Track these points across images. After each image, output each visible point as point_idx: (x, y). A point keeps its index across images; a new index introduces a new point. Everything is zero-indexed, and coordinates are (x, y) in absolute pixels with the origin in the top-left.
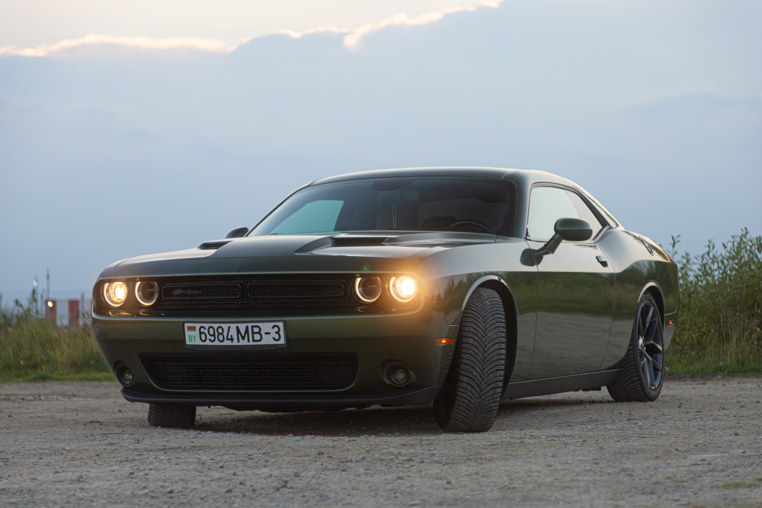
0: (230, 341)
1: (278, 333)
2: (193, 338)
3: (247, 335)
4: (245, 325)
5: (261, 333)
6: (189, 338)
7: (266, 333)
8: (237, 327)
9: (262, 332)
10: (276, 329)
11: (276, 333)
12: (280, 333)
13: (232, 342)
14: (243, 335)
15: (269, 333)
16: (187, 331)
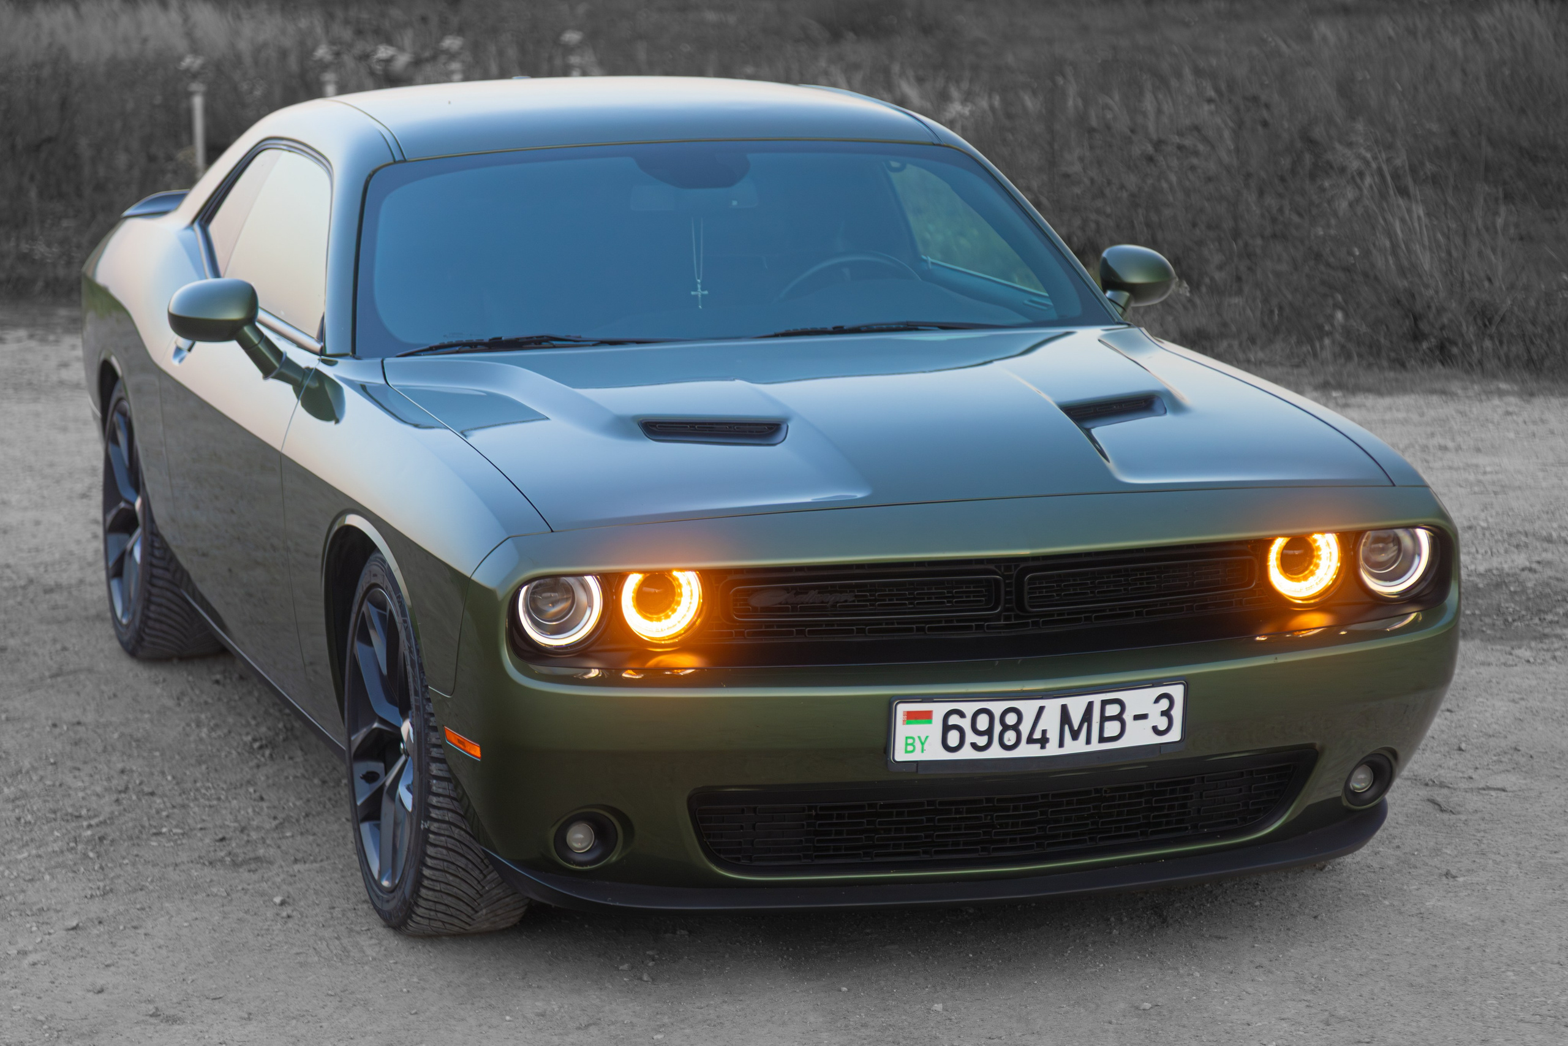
0: (1038, 746)
1: (1166, 713)
2: (917, 742)
3: (1086, 725)
4: (1084, 701)
5: (1125, 716)
6: (907, 744)
7: (1137, 717)
8: (1064, 708)
9: (1128, 716)
10: (1164, 704)
11: (1164, 713)
12: (1173, 712)
13: (1043, 747)
14: (1076, 727)
15: (1144, 717)
16: (904, 723)
